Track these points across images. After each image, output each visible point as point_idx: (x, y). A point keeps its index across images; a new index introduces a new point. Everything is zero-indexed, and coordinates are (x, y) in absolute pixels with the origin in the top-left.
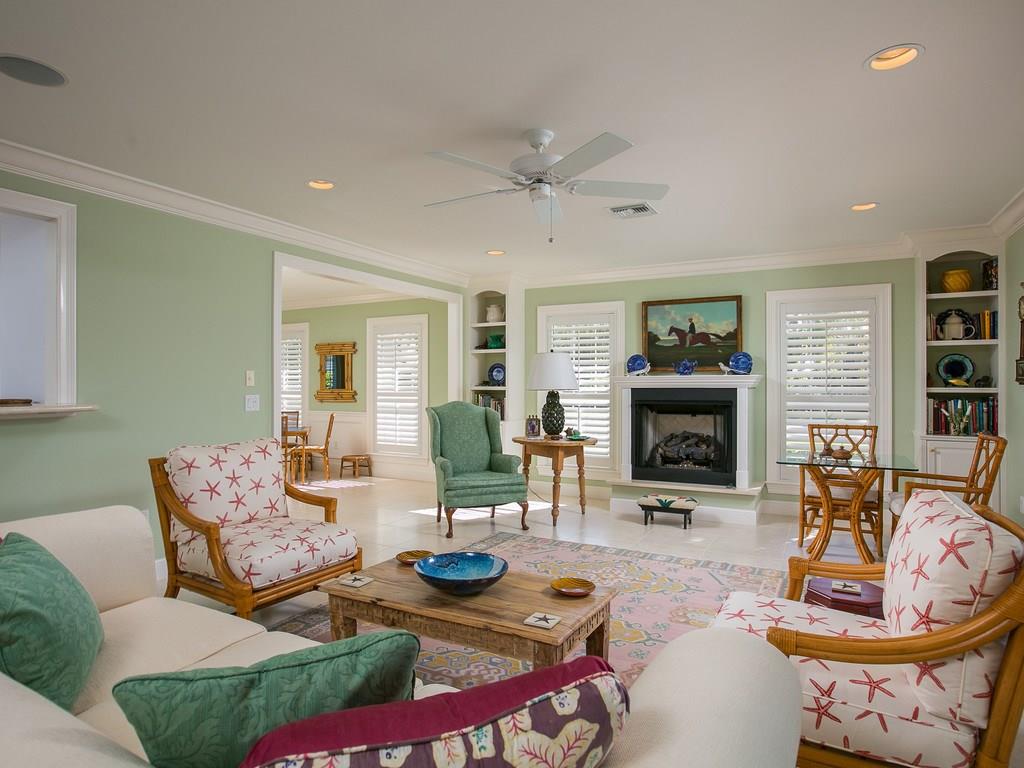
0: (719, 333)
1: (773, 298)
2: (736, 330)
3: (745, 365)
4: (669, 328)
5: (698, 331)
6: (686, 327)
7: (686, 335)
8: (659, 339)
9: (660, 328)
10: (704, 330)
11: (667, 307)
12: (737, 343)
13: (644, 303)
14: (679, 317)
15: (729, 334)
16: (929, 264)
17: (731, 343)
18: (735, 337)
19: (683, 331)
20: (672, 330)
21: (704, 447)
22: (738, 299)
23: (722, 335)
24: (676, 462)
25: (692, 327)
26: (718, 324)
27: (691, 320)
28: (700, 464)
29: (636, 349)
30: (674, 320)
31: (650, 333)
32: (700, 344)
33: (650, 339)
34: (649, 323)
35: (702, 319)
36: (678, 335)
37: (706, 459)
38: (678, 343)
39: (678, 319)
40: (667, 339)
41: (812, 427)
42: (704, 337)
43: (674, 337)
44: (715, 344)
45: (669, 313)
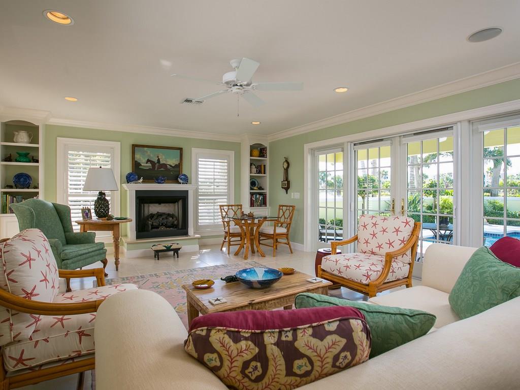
0: (171, 164)
1: (194, 151)
2: (179, 164)
3: (186, 180)
4: (146, 159)
5: (162, 162)
6: (155, 160)
7: (156, 164)
8: (141, 165)
9: (142, 159)
10: (164, 162)
11: (146, 149)
12: (180, 170)
13: (133, 145)
14: (153, 155)
15: (176, 165)
16: (251, 146)
17: (177, 169)
18: (179, 166)
19: (154, 162)
20: (148, 161)
21: (171, 219)
22: (181, 149)
23: (173, 165)
24: (157, 227)
25: (159, 160)
26: (171, 160)
27: (158, 157)
28: (169, 227)
29: (128, 169)
30: (149, 156)
31: (136, 161)
32: (162, 169)
33: (136, 165)
34: (136, 156)
35: (164, 157)
36: (151, 164)
37: (172, 224)
38: (151, 168)
39: (152, 156)
40: (145, 165)
41: (221, 206)
42: (165, 165)
43: (149, 164)
44: (169, 169)
45: (147, 152)
